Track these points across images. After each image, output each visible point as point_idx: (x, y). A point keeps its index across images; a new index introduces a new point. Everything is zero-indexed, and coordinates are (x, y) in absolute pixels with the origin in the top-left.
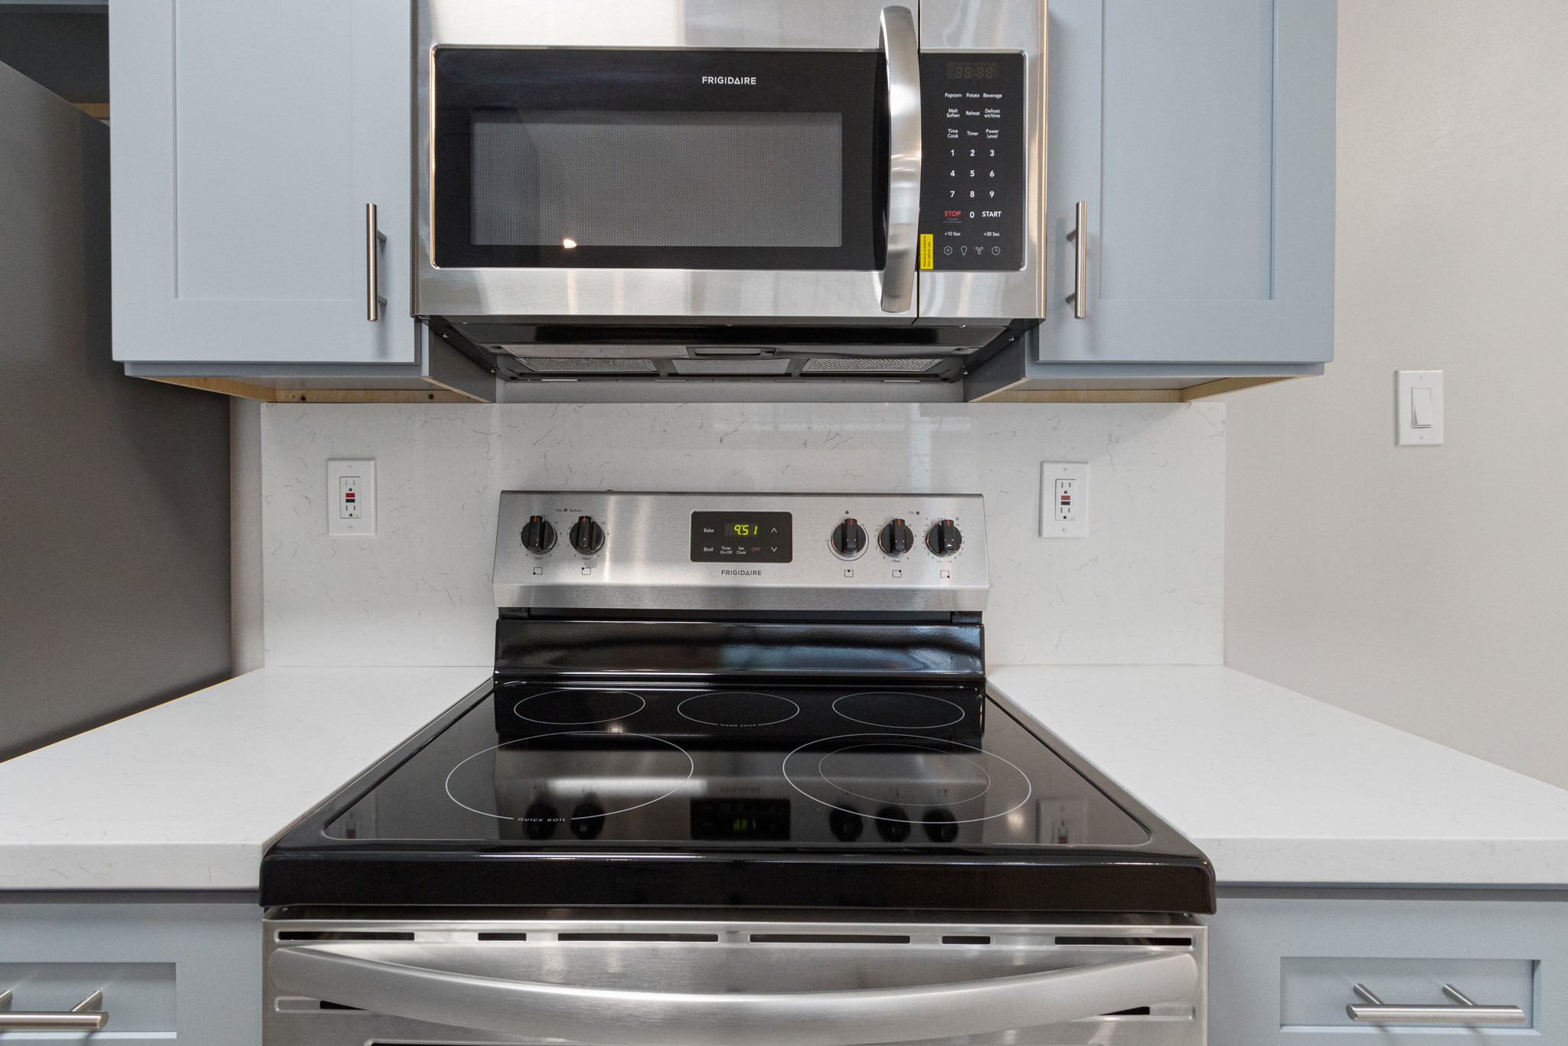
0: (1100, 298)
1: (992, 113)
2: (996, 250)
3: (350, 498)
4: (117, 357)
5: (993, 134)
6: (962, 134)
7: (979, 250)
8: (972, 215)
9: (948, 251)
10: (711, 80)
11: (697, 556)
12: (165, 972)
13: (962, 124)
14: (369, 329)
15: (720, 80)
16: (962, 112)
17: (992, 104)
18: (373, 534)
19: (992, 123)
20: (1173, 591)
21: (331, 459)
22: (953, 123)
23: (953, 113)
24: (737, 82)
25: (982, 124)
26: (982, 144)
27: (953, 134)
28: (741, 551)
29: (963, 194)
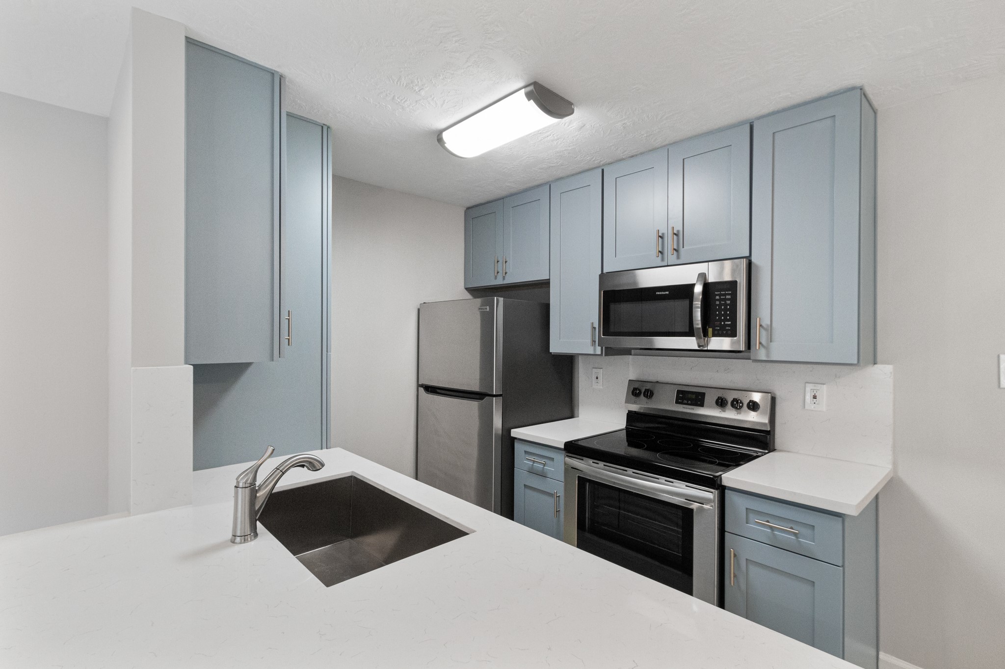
0: (771, 342)
1: (728, 297)
2: (729, 332)
3: (597, 378)
4: (550, 352)
5: (728, 302)
6: (720, 303)
7: (725, 332)
8: (723, 323)
9: (716, 332)
10: (658, 293)
11: (677, 402)
12: (552, 459)
13: (720, 300)
14: (592, 348)
15: (660, 293)
16: (720, 297)
17: (729, 294)
18: (602, 387)
19: (728, 299)
20: (866, 436)
21: (593, 368)
22: (717, 300)
23: (717, 297)
24: (664, 293)
25: (725, 300)
26: (726, 305)
27: (718, 303)
28: (689, 402)
29: (720, 318)
